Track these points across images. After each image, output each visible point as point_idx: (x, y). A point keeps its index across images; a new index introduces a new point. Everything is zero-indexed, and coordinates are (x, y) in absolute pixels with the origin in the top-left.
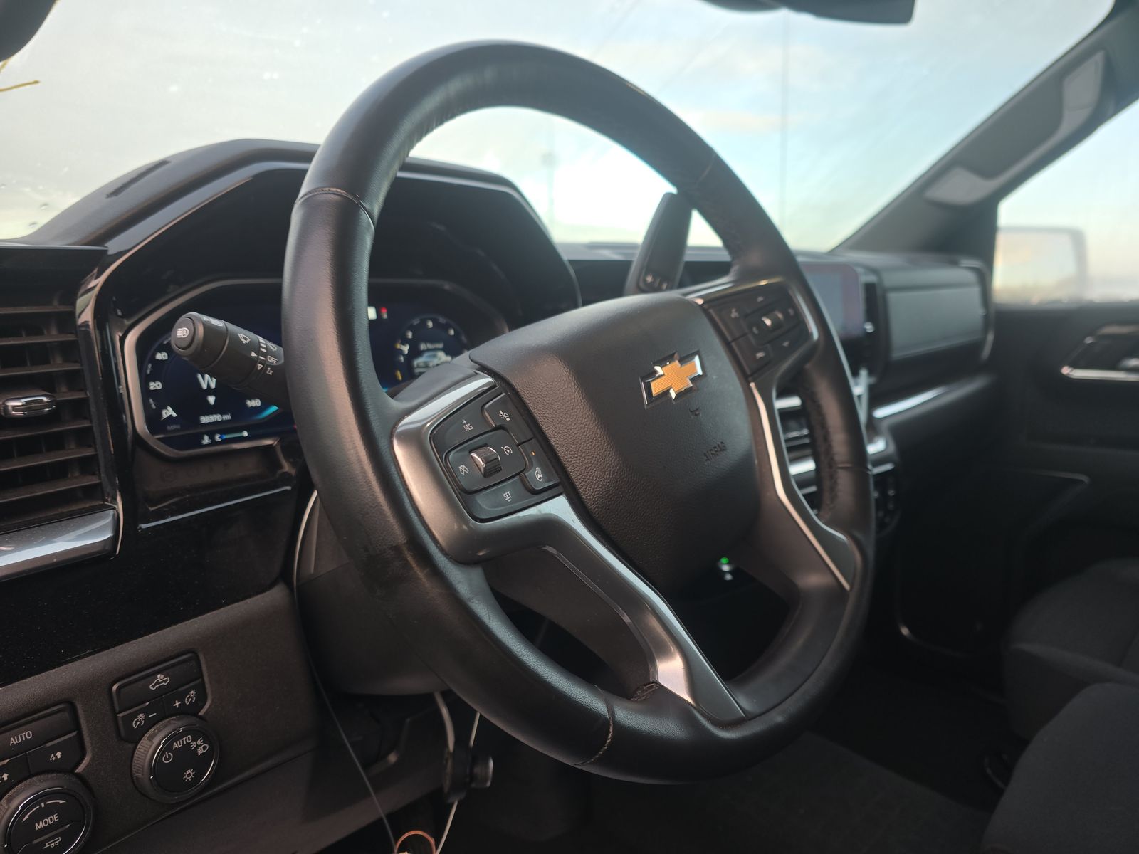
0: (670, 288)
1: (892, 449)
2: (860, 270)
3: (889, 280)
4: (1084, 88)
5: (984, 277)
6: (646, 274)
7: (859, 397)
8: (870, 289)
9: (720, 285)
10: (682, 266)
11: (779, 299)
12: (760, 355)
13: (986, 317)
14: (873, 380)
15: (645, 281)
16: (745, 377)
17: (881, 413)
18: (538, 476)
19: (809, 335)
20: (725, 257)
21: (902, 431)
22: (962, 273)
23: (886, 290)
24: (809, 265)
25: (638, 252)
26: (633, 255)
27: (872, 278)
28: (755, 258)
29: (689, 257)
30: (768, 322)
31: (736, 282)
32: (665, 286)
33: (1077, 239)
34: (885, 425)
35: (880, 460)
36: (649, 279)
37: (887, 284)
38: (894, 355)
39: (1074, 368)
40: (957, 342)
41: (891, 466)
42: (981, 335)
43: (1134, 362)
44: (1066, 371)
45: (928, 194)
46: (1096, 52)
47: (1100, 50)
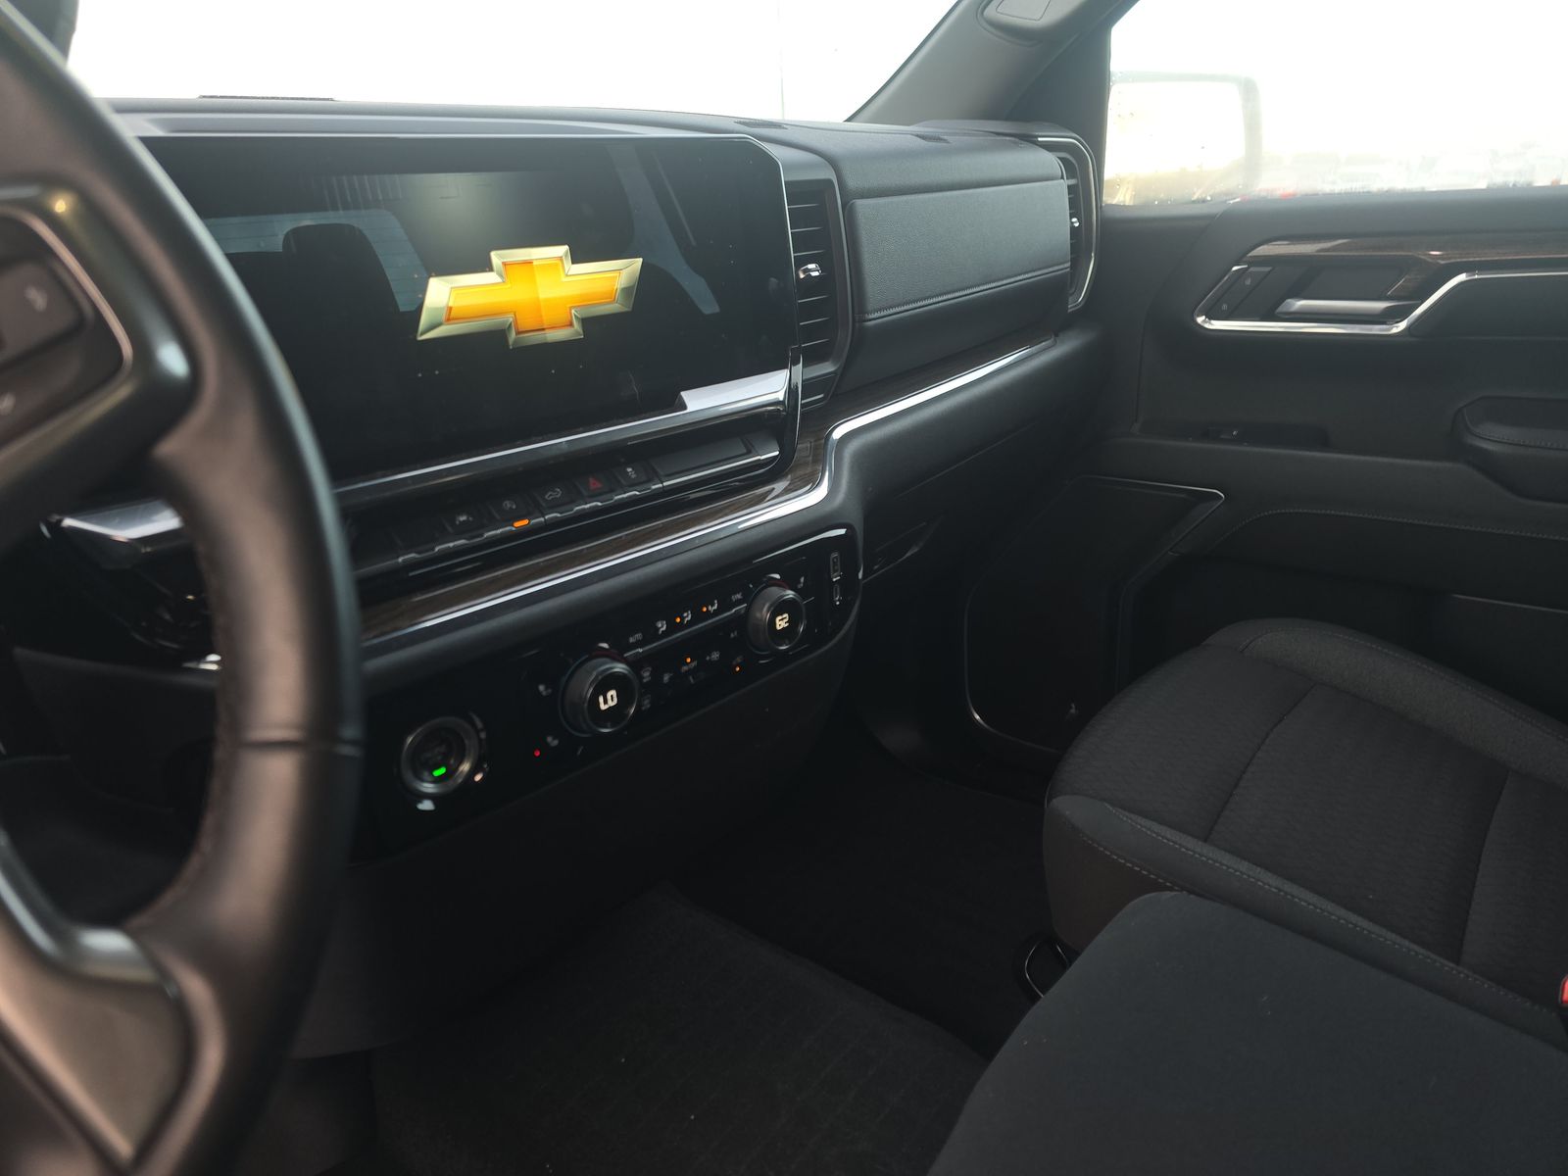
1: (846, 496)
13: (1082, 233)
22: (1038, 160)
23: (852, 196)
37: (852, 183)
38: (875, 318)
39: (1211, 317)
40: (1022, 279)
41: (842, 531)
42: (1068, 264)
43: (1300, 304)
44: (1200, 320)
45: (990, 11)
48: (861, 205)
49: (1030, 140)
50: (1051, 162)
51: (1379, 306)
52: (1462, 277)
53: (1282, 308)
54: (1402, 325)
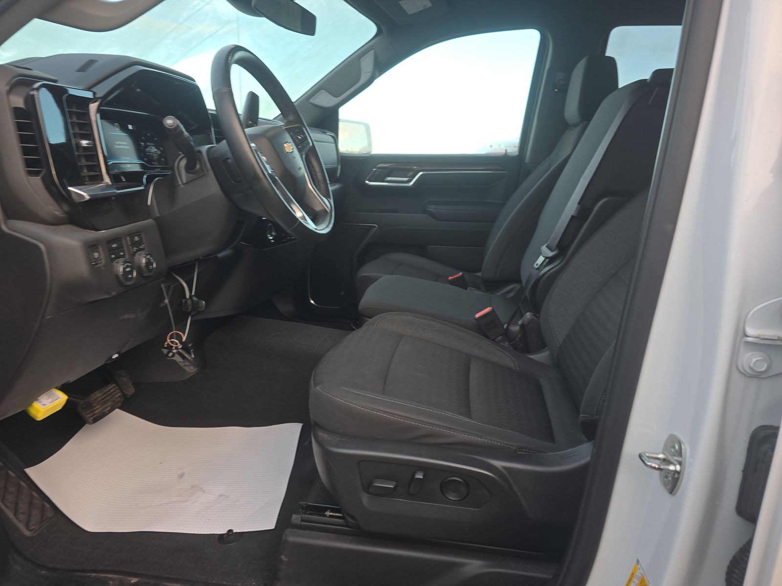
4: (367, 64)
5: (336, 141)
12: (300, 147)
13: (337, 159)
16: (299, 152)
19: (309, 143)
22: (328, 138)
28: (291, 118)
30: (300, 138)
33: (367, 127)
36: (250, 122)
39: (370, 181)
43: (389, 179)
44: (367, 182)
45: (311, 101)
46: (371, 50)
47: (373, 49)
49: (325, 133)
51: (406, 179)
52: (421, 173)
53: (386, 179)
54: (411, 183)
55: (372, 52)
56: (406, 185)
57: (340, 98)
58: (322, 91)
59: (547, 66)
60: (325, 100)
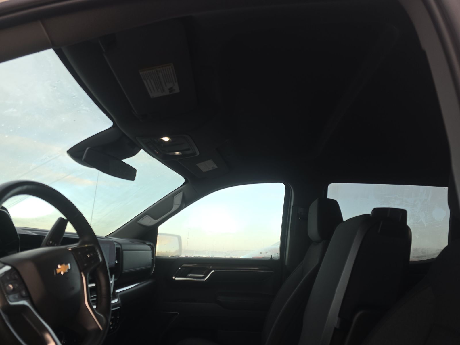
0: (57, 245)
1: (120, 302)
2: (115, 243)
3: (124, 247)
4: (178, 200)
5: (153, 248)
6: (50, 241)
7: (112, 284)
8: (118, 249)
9: (75, 245)
10: (62, 239)
11: (92, 250)
12: (85, 265)
13: (153, 261)
14: (116, 280)
15: (49, 243)
16: (81, 271)
17: (117, 291)
18: (24, 293)
19: (99, 260)
20: (77, 237)
21: (124, 297)
22: (147, 247)
23: (123, 250)
24: (101, 241)
25: (48, 233)
26: (46, 234)
27: (119, 246)
28: (86, 239)
29: (65, 236)
30: (88, 256)
31: (80, 245)
32: (55, 245)
33: (179, 238)
34: (119, 294)
35: (115, 305)
36: (51, 242)
37: (123, 248)
38: (124, 271)
39: (176, 277)
40: (143, 268)
41: (119, 308)
42: (151, 266)
43: (190, 275)
44: (174, 278)
45: (139, 222)
46: (181, 192)
47: (182, 191)
48: (124, 252)
49: (145, 243)
50: (149, 248)
51: (202, 275)
52: (213, 271)
53: (187, 276)
54: (206, 279)
55: (181, 193)
56: (202, 280)
57: (158, 220)
58: (147, 216)
59: (292, 204)
60: (148, 221)
